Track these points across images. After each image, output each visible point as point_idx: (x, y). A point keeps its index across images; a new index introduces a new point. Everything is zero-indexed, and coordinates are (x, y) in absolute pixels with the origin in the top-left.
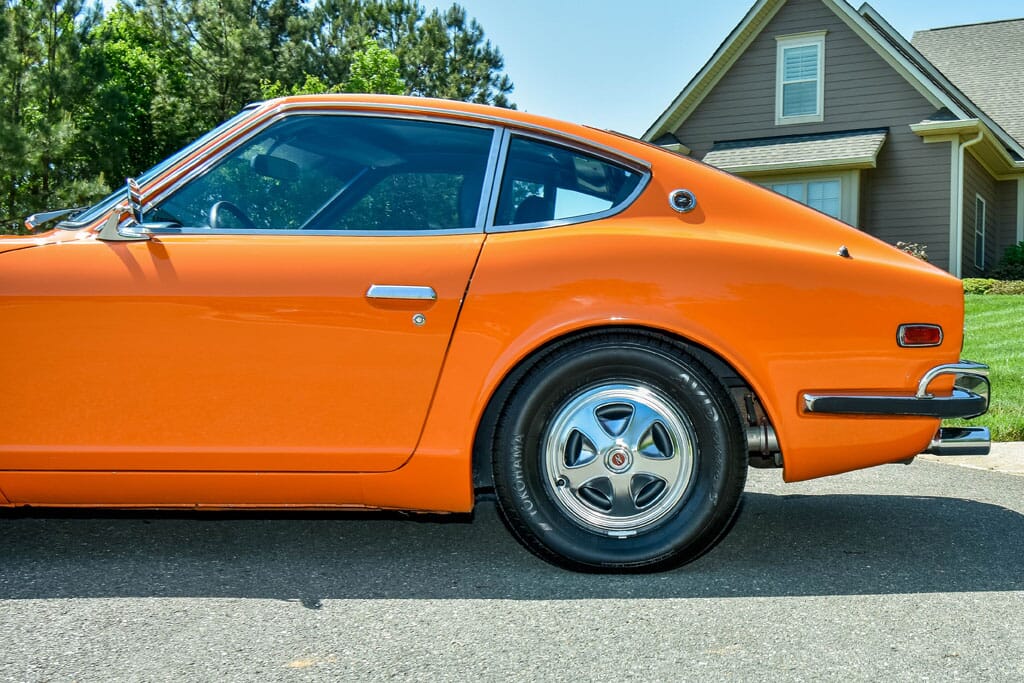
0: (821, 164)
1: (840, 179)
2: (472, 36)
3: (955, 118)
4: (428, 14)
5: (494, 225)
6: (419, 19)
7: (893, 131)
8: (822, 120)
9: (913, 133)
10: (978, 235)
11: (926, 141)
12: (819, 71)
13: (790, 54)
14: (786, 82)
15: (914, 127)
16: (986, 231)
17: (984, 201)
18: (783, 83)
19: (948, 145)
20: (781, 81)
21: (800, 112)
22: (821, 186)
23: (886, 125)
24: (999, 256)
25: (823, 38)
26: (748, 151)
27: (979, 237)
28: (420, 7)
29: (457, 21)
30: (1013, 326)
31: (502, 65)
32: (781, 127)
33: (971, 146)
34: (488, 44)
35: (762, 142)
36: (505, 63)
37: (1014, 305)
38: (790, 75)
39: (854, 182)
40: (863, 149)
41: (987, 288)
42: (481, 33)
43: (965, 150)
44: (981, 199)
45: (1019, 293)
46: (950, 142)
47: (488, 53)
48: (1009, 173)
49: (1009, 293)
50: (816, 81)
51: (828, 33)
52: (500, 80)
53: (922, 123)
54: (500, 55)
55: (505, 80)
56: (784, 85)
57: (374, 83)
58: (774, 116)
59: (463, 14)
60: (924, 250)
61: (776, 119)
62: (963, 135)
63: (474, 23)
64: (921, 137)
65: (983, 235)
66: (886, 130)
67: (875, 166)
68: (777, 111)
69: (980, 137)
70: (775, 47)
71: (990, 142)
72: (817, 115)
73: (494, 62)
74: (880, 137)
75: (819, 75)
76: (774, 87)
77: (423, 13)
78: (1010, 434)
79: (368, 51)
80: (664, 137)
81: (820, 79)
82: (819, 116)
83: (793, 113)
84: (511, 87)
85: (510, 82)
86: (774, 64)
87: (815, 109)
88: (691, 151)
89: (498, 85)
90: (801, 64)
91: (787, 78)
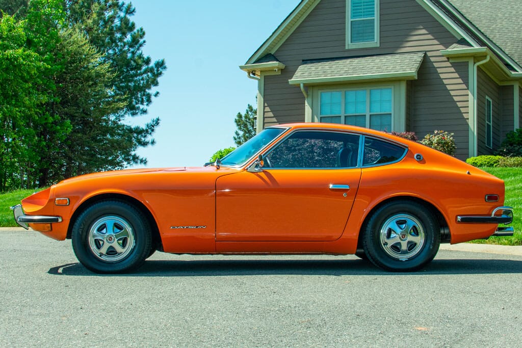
0: (379, 77)
1: (393, 87)
3: (470, 45)
5: (363, 165)
8: (378, 45)
9: (442, 56)
10: (487, 124)
11: (451, 61)
12: (376, 13)
14: (352, 20)
15: (444, 52)
16: (493, 121)
17: (491, 101)
18: (350, 20)
19: (467, 64)
20: (349, 19)
21: (363, 40)
22: (379, 91)
23: (424, 50)
24: (502, 139)
27: (489, 126)
30: (515, 189)
32: (349, 50)
33: (483, 65)
35: (337, 60)
37: (515, 175)
38: (355, 14)
39: (403, 89)
40: (409, 66)
41: (495, 163)
43: (478, 67)
44: (489, 99)
45: (517, 166)
46: (468, 62)
48: (507, 80)
49: (511, 166)
50: (374, 19)
52: (126, 6)
53: (449, 50)
55: (130, 6)
56: (351, 22)
58: (345, 43)
60: (452, 136)
61: (347, 44)
62: (476, 57)
64: (448, 58)
65: (491, 124)
67: (416, 78)
68: (346, 39)
69: (488, 59)
71: (495, 62)
72: (375, 42)
74: (419, 58)
75: (376, 15)
76: (344, 23)
78: (517, 242)
80: (267, 57)
81: (376, 18)
82: (377, 43)
83: (358, 40)
84: (134, 11)
85: (133, 8)
86: (344, 7)
87: (374, 38)
88: (286, 67)
89: (124, 10)
90: (363, 7)
91: (353, 17)
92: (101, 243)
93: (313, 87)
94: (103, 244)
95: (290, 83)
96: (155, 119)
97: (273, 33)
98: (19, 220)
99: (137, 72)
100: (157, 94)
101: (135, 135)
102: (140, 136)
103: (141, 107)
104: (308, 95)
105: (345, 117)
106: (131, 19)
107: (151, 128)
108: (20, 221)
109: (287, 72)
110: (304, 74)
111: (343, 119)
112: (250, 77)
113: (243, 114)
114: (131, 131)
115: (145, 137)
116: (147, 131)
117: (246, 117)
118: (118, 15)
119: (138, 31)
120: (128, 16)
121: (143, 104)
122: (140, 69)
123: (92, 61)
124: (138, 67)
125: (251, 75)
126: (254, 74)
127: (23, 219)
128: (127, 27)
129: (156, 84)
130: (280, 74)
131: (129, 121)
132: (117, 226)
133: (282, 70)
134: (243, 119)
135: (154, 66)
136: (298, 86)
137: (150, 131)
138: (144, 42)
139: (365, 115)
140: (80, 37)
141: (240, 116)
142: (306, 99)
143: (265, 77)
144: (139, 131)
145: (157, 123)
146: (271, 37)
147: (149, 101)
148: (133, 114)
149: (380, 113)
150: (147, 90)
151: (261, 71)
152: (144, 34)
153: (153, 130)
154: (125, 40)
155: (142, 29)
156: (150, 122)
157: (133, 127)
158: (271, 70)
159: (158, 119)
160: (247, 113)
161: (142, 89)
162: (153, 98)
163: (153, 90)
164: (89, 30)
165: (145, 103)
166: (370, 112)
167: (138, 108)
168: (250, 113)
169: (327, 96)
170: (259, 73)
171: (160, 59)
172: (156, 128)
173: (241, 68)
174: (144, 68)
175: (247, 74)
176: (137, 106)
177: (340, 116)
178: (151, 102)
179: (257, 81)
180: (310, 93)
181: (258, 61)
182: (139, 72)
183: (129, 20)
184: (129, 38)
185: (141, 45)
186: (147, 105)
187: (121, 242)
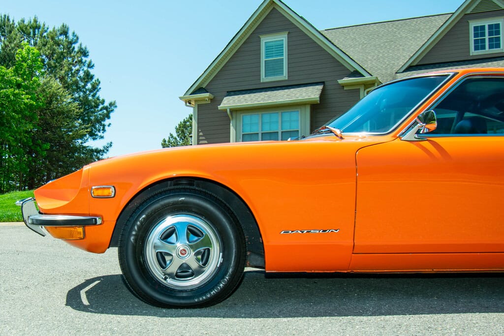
0: (289, 102)
1: (299, 110)
2: (72, 40)
3: (363, 76)
4: (51, 29)
6: (46, 31)
7: (326, 83)
8: (287, 79)
9: (339, 84)
11: (345, 89)
12: (284, 53)
13: (269, 44)
14: (266, 59)
15: (340, 81)
18: (264, 60)
19: (358, 90)
20: (263, 59)
21: (275, 75)
22: (289, 113)
23: (323, 81)
25: (286, 36)
26: (247, 96)
28: (46, 26)
29: (65, 32)
31: (88, 55)
32: (264, 83)
34: (81, 45)
35: (254, 91)
36: (90, 54)
38: (268, 55)
39: (308, 111)
40: (312, 93)
42: (78, 38)
46: (359, 89)
47: (81, 48)
50: (283, 59)
51: (289, 33)
52: (87, 62)
53: (343, 79)
54: (88, 49)
55: (90, 62)
56: (265, 61)
57: (28, 65)
58: (260, 77)
59: (68, 29)
61: (261, 79)
62: (367, 85)
63: (74, 33)
64: (343, 86)
66: (323, 83)
67: (319, 102)
68: (261, 74)
69: (376, 86)
70: (260, 41)
72: (284, 76)
73: (84, 53)
74: (320, 87)
75: (284, 55)
76: (260, 62)
77: (48, 29)
79: (24, 49)
80: (199, 90)
81: (285, 57)
82: (285, 77)
83: (270, 75)
84: (93, 66)
85: (92, 64)
86: (260, 50)
87: (283, 74)
88: (214, 97)
89: (86, 65)
90: (274, 50)
91: (267, 57)
92: (168, 258)
93: (235, 111)
94: (171, 261)
95: (219, 109)
96: (109, 143)
97: (205, 72)
98: (30, 221)
99: (95, 110)
100: (109, 125)
101: (95, 154)
102: (98, 154)
103: (99, 134)
104: (232, 118)
105: (262, 134)
106: (92, 71)
107: (106, 149)
108: (33, 223)
109: (215, 101)
110: (228, 103)
111: (260, 135)
112: (187, 106)
113: (167, 139)
114: (92, 151)
115: (102, 155)
116: (103, 151)
117: (169, 142)
118: (82, 69)
119: (96, 81)
120: (89, 70)
121: (100, 132)
122: (98, 108)
123: (65, 100)
124: (97, 106)
125: (188, 104)
126: (190, 103)
127: (37, 220)
128: (88, 77)
129: (109, 117)
130: (210, 102)
131: (91, 144)
132: (193, 231)
133: (211, 99)
134: (167, 143)
135: (108, 105)
136: (225, 111)
137: (105, 151)
138: (100, 88)
139: (278, 132)
140: (56, 84)
141: (165, 141)
142: (231, 122)
143: (199, 106)
144: (98, 151)
145: (111, 146)
146: (203, 74)
147: (104, 130)
148: (94, 139)
149: (289, 130)
150: (102, 122)
151: (195, 101)
152: (99, 83)
153: (107, 150)
154: (87, 87)
155: (98, 80)
156: (106, 145)
157: (93, 148)
158: (203, 99)
159: (111, 143)
160: (169, 138)
161: (99, 121)
162: (106, 128)
163: (107, 122)
164: (62, 79)
165: (101, 132)
166: (282, 129)
167: (97, 135)
168: (171, 139)
169: (247, 118)
170: (193, 103)
171: (112, 100)
172: (109, 149)
173: (181, 98)
174: (101, 106)
175: (184, 103)
176: (96, 133)
177: (258, 134)
178: (105, 131)
179: (192, 109)
180: (234, 116)
181: (193, 93)
182: (97, 109)
183: (90, 73)
184: (89, 86)
185: (98, 91)
186: (103, 132)
187: (200, 257)
